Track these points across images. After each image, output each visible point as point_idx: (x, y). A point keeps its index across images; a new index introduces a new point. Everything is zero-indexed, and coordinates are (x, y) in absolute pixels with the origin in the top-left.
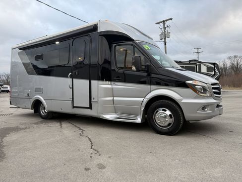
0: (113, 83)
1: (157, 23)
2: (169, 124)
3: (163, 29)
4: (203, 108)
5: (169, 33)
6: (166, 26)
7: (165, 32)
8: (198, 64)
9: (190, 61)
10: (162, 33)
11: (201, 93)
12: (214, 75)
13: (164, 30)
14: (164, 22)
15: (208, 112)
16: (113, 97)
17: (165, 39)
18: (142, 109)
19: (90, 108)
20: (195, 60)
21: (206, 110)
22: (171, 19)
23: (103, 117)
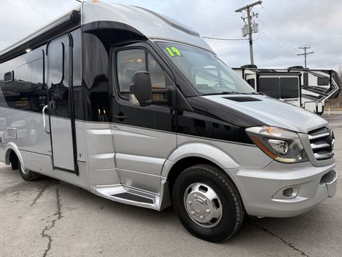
0: (113, 125)
1: (237, 11)
2: (214, 220)
3: (246, 20)
4: (287, 192)
5: (257, 25)
6: (251, 14)
7: (250, 24)
8: (302, 73)
9: (289, 69)
10: (246, 26)
11: (282, 155)
12: (330, 89)
13: (249, 22)
14: (248, 7)
15: (300, 199)
16: (115, 152)
17: (250, 34)
18: (164, 182)
19: (76, 172)
20: (298, 67)
21: (294, 194)
22: (260, 3)
23: (97, 192)
